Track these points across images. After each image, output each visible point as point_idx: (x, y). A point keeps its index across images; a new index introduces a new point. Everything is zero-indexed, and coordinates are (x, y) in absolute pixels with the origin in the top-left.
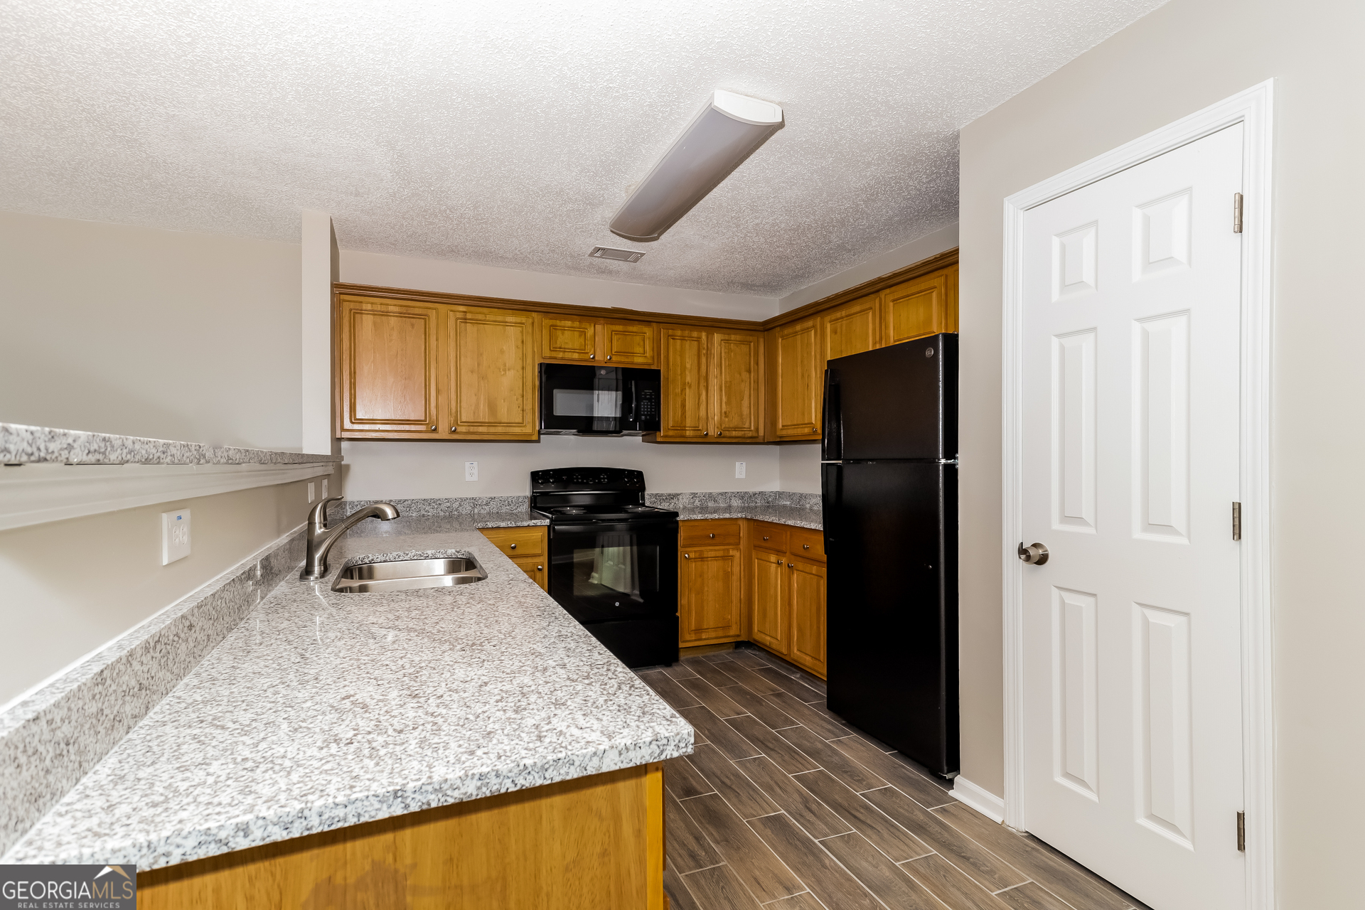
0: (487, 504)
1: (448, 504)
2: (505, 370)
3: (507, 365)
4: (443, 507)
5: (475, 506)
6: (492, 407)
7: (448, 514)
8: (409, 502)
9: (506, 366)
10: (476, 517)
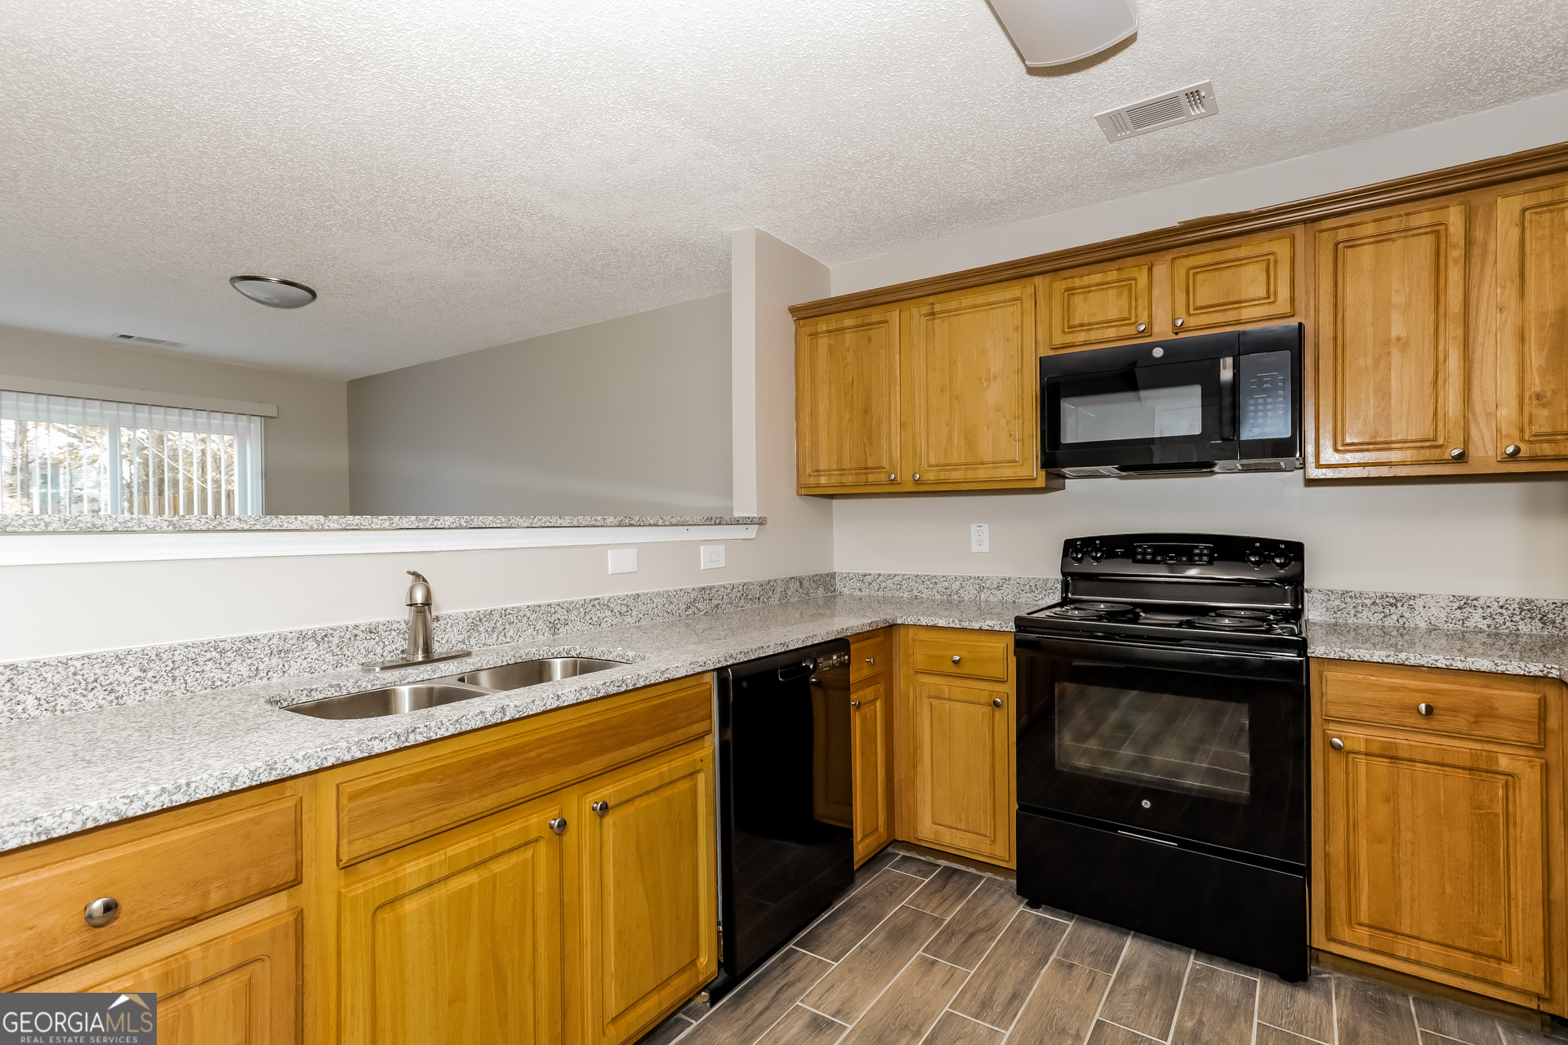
0: (998, 588)
1: (946, 584)
2: (988, 380)
3: (992, 371)
4: (940, 587)
5: (981, 589)
6: (970, 440)
7: (945, 597)
8: (900, 578)
9: (990, 373)
10: (983, 605)
